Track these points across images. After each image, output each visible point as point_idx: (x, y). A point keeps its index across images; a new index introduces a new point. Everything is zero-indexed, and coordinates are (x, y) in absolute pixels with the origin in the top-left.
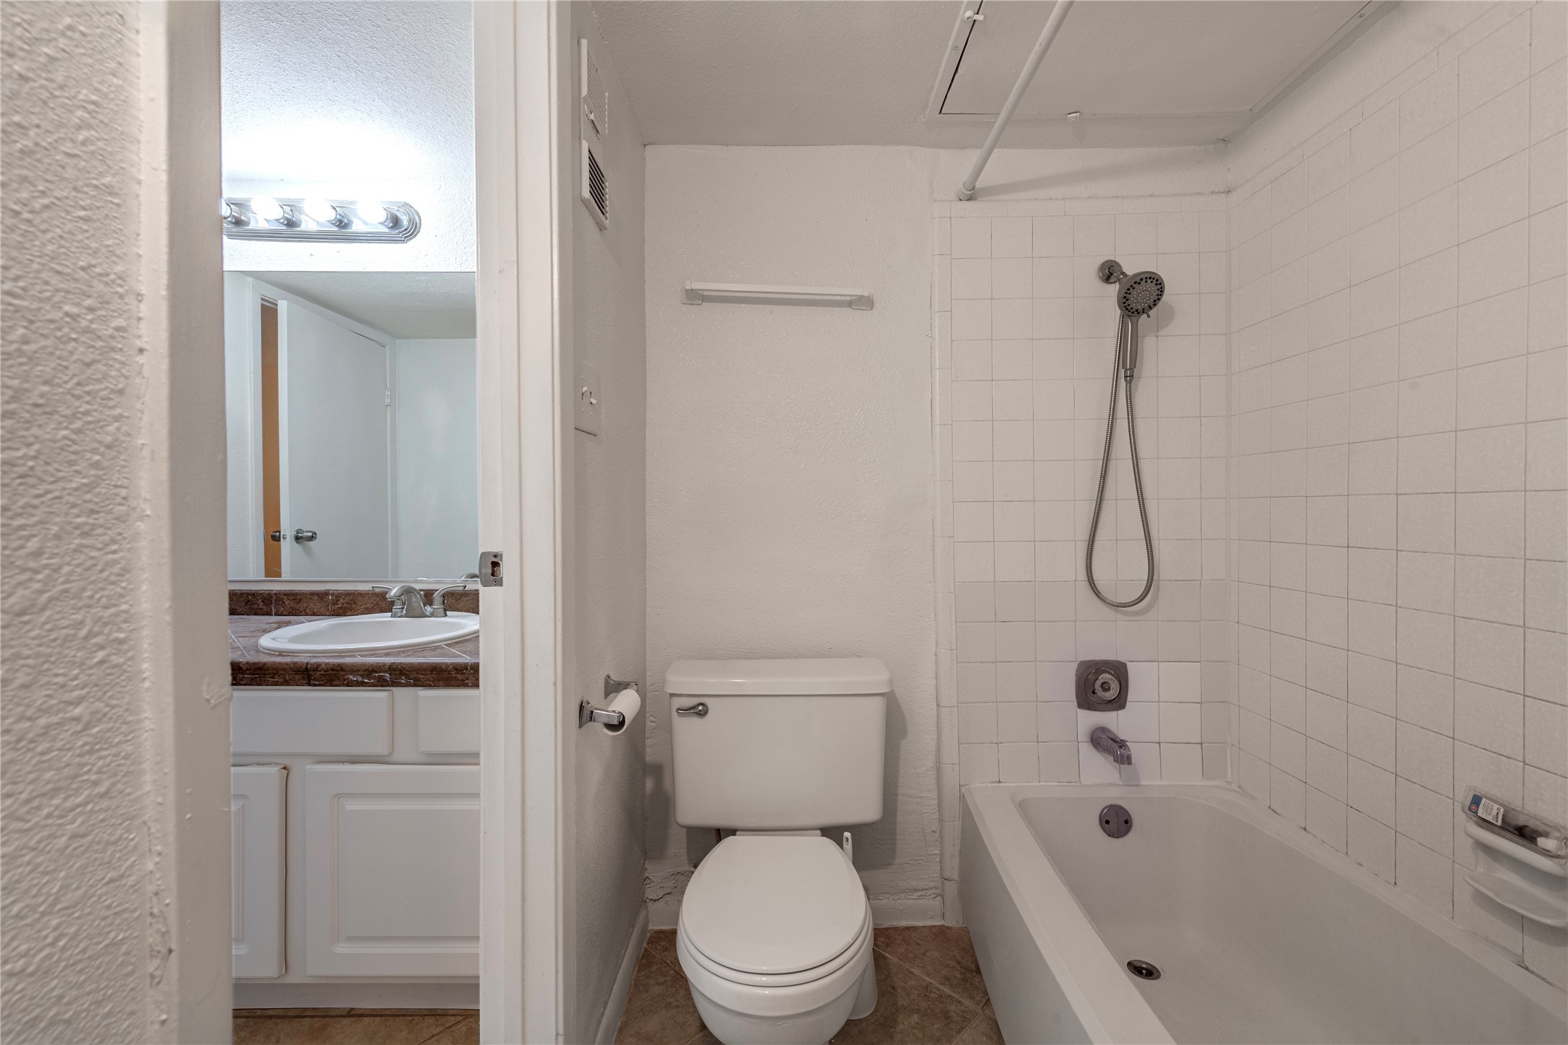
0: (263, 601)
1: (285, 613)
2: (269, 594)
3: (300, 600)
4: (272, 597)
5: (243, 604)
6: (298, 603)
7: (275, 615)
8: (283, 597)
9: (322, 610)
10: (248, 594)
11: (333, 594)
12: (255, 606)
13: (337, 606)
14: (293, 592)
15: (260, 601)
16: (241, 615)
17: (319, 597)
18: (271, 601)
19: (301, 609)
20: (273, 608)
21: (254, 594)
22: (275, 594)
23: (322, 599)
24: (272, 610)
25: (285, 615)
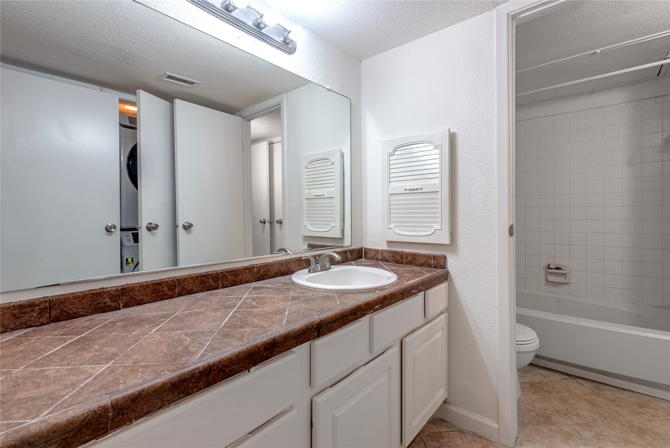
0: (213, 280)
1: (228, 285)
2: (217, 273)
3: (238, 274)
4: (219, 276)
5: (198, 285)
6: (236, 277)
7: (222, 288)
8: (226, 274)
9: (251, 278)
10: (202, 276)
11: (257, 267)
12: (207, 284)
13: (259, 275)
14: (233, 269)
15: (211, 280)
16: (197, 293)
17: (249, 270)
18: (218, 279)
19: (238, 281)
20: (220, 283)
21: (206, 276)
22: (221, 273)
23: (251, 271)
24: (219, 284)
25: (229, 287)
